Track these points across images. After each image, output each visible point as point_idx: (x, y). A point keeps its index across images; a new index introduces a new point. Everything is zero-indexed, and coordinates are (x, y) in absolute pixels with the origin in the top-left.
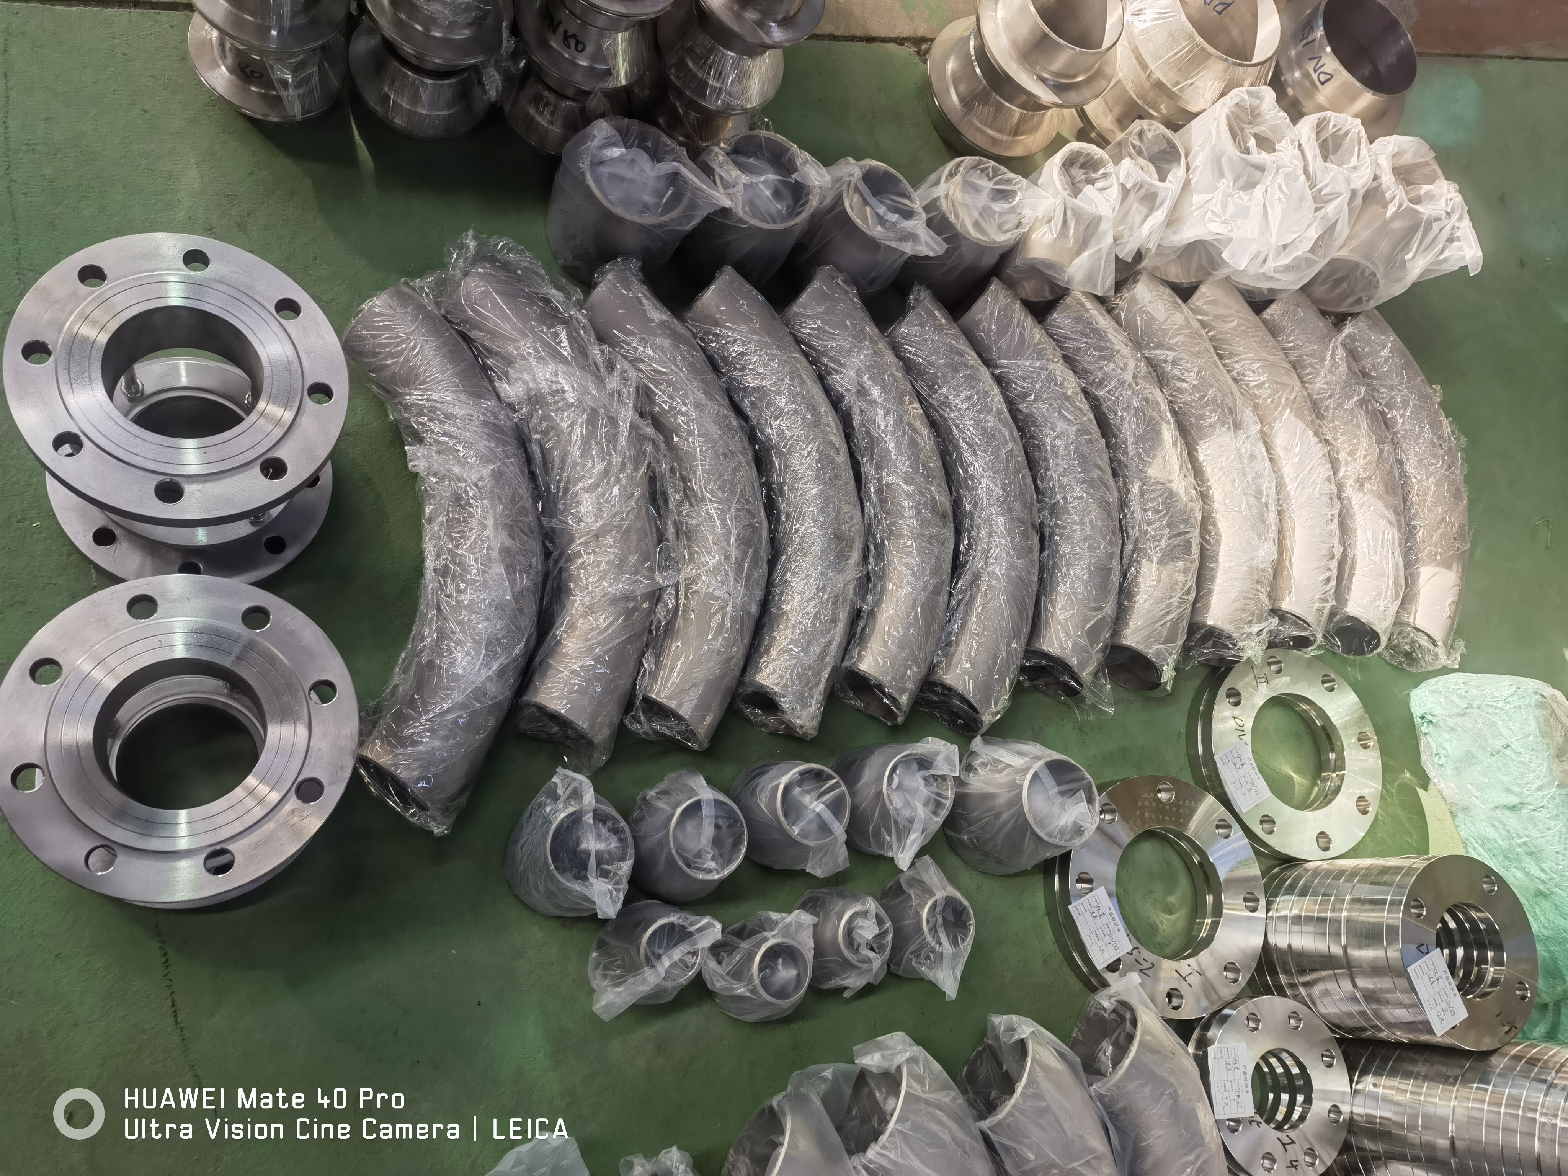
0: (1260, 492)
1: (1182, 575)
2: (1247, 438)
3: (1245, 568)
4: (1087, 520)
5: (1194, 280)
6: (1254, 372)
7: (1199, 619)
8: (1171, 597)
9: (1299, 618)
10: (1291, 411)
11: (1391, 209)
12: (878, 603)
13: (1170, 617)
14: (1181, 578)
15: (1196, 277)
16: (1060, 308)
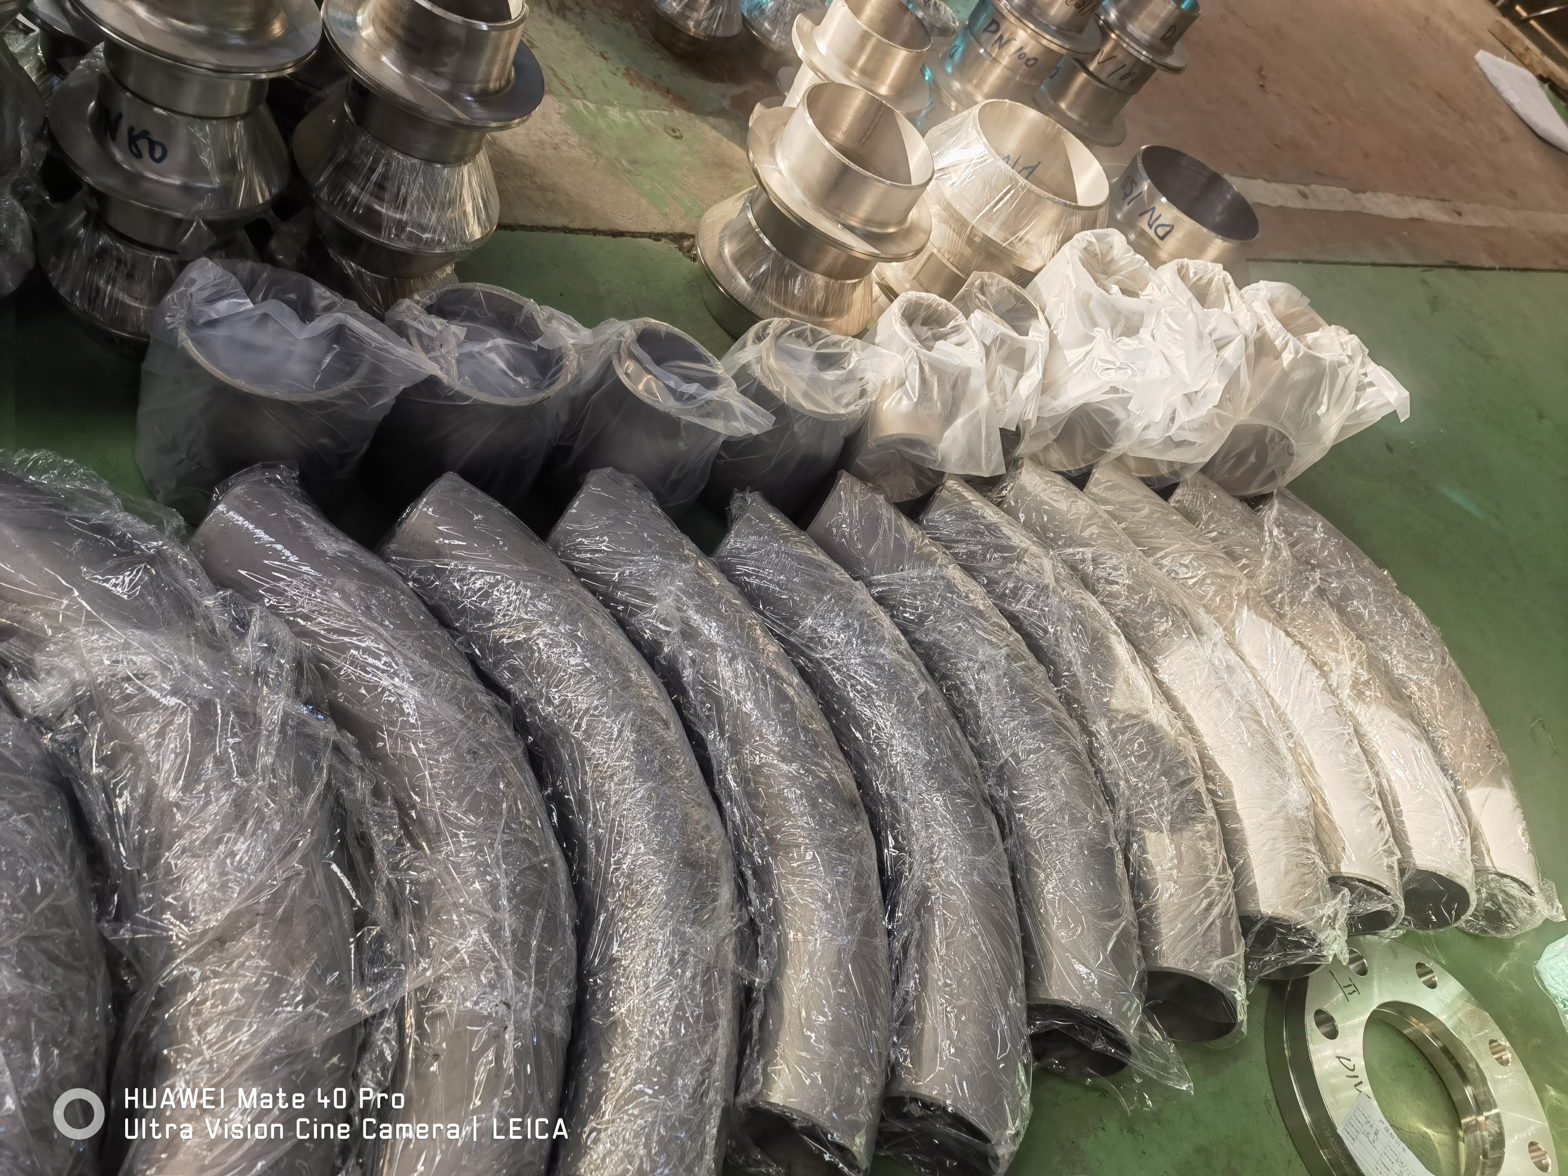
0: (1257, 713)
1: (1208, 843)
2: (1215, 644)
3: (1281, 821)
4: (1055, 780)
5: (1083, 465)
6: (1186, 566)
7: (1251, 907)
8: (1207, 879)
9: (1371, 884)
10: (1249, 609)
11: (1287, 358)
12: (778, 969)
13: (1216, 911)
14: (1208, 848)
15: (1084, 461)
16: (935, 504)
